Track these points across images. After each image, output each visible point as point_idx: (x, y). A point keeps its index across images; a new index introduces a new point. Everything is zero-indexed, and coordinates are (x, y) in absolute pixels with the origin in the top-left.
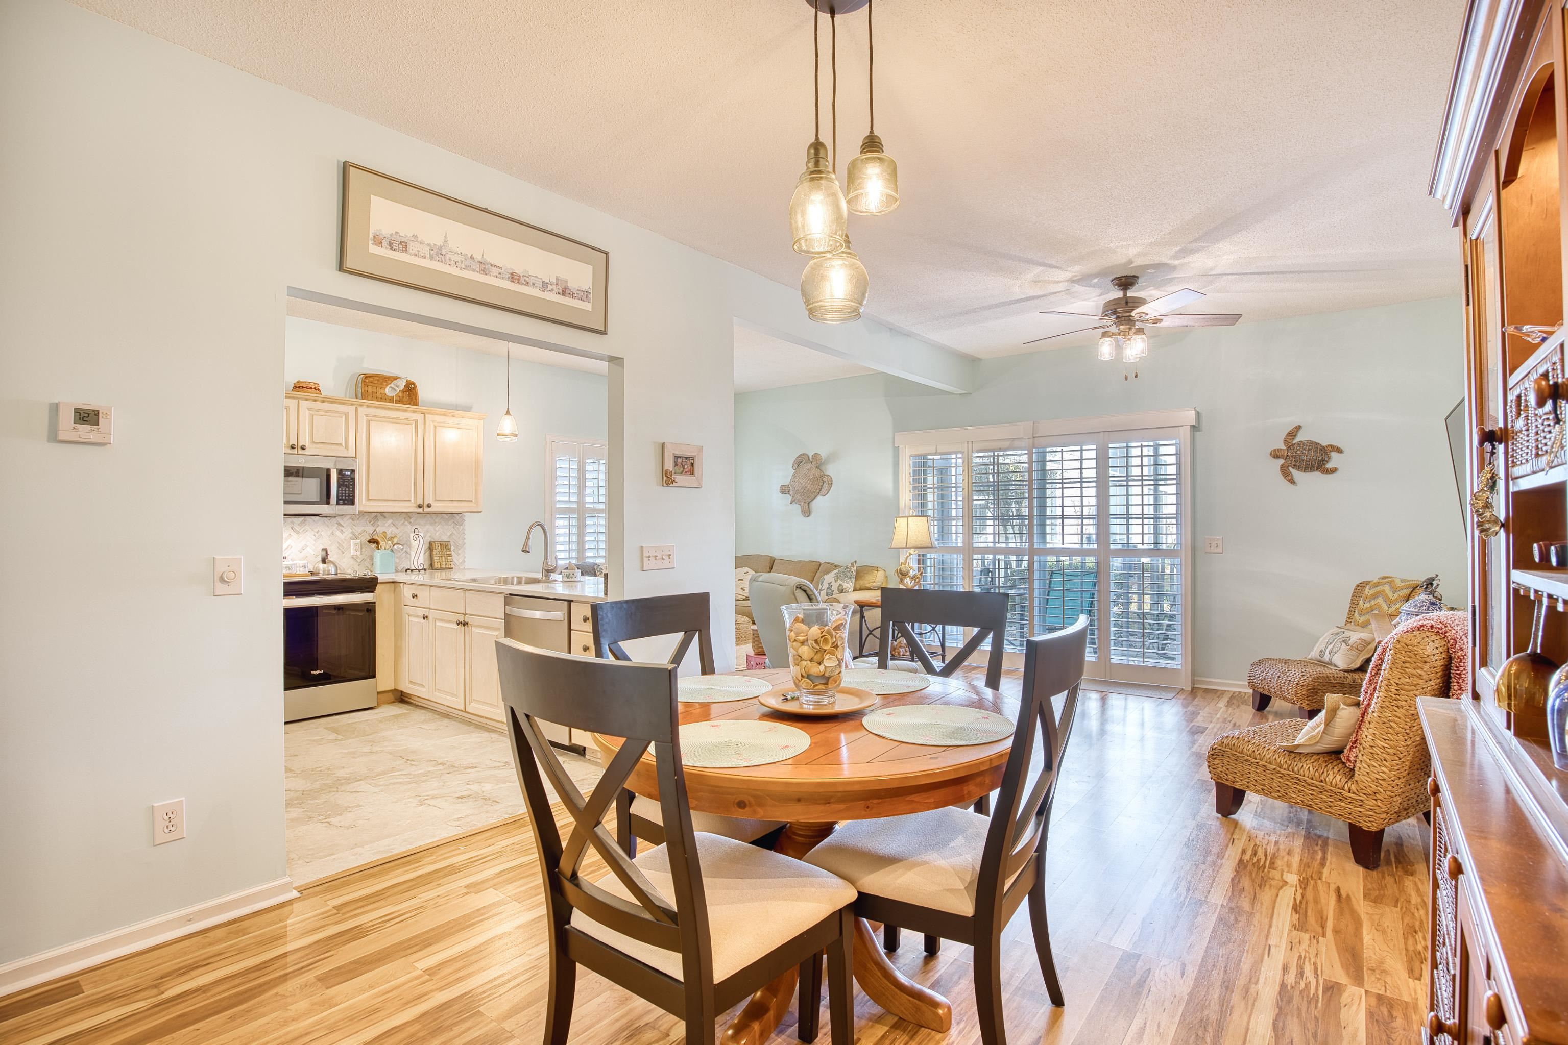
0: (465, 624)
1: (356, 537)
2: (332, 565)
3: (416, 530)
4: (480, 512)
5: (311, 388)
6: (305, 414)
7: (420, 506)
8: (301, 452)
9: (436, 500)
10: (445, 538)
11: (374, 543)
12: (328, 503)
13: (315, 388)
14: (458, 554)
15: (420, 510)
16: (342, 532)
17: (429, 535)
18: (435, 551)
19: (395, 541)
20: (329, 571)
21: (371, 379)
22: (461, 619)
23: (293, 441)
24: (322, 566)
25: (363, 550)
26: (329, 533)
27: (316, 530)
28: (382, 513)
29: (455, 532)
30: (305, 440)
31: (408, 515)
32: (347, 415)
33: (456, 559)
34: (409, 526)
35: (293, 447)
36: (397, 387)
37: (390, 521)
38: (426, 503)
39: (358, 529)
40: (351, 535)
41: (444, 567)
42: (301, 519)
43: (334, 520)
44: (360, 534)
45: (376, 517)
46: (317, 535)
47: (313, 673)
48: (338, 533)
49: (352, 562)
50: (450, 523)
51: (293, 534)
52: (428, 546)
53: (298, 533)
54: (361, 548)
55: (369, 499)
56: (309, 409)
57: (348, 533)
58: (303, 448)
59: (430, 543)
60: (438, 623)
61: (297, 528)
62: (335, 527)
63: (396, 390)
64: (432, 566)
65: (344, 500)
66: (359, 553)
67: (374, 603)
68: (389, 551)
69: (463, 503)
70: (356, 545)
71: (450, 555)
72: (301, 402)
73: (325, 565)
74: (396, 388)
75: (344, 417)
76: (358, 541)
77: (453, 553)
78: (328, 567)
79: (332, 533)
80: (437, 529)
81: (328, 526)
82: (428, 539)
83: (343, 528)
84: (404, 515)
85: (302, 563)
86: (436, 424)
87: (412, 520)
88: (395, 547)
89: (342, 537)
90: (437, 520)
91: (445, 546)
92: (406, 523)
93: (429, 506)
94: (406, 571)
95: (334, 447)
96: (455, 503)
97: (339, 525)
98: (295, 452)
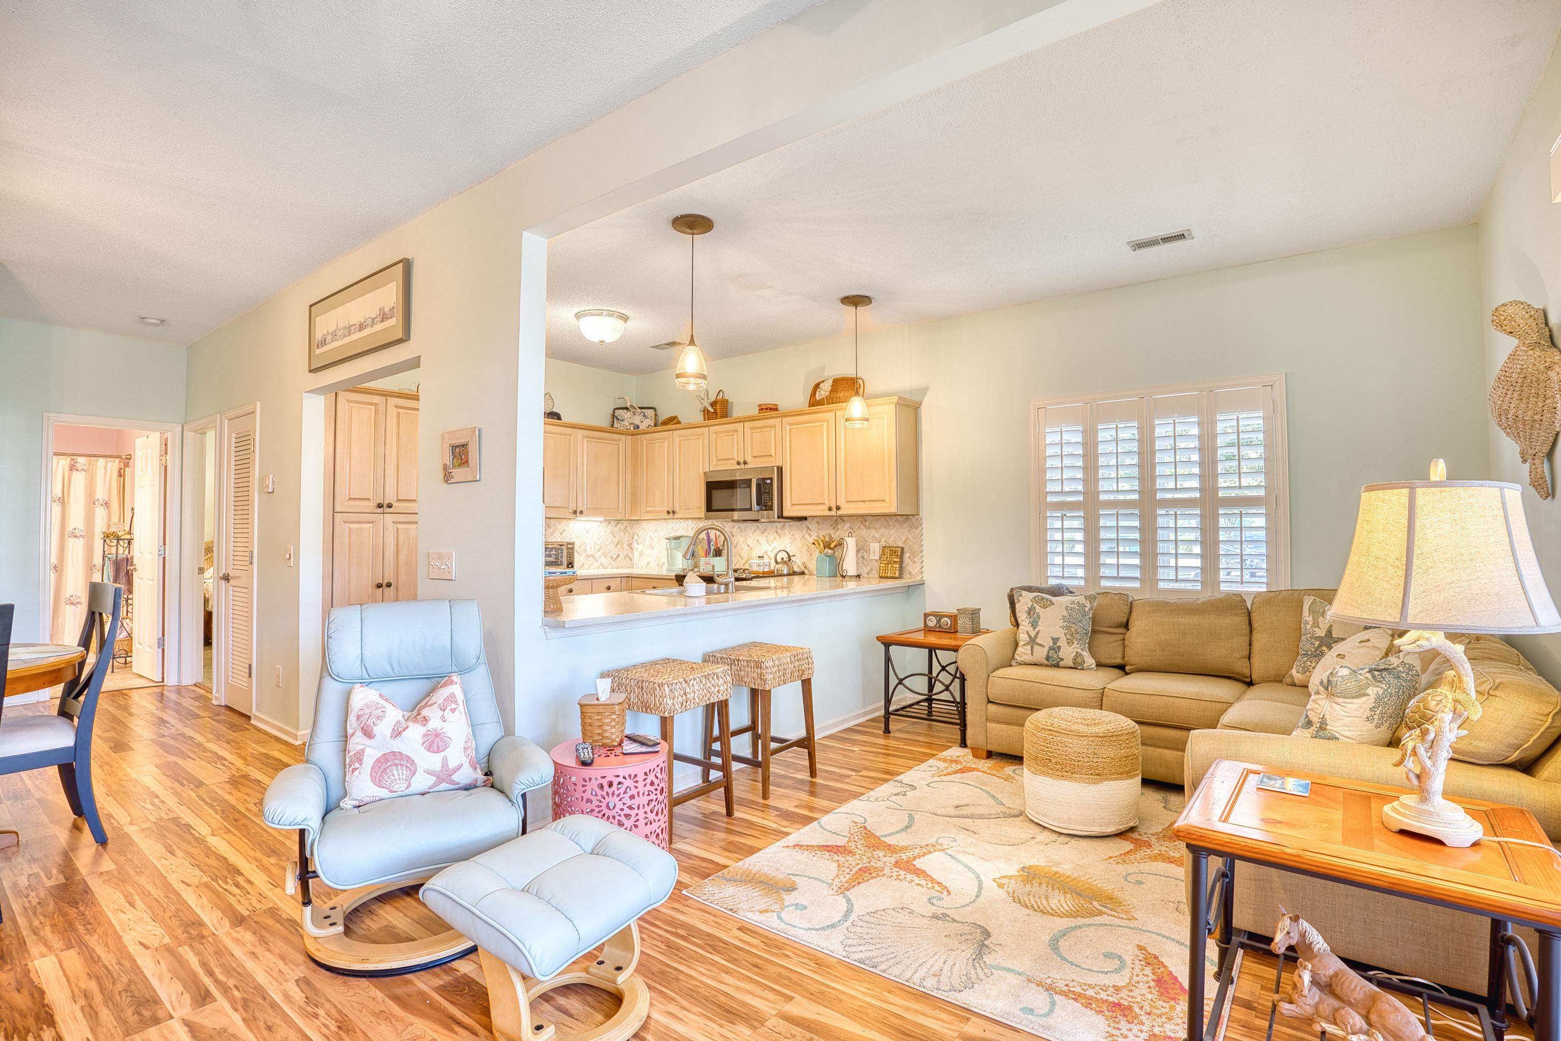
5: (772, 409)
7: (830, 509)
8: (745, 466)
10: (900, 543)
13: (775, 408)
14: (914, 562)
15: (832, 513)
16: (810, 536)
17: (883, 540)
18: (884, 558)
23: (738, 458)
29: (910, 536)
30: (747, 456)
32: (776, 427)
33: (909, 565)
35: (738, 464)
36: (824, 388)
37: (848, 525)
38: (835, 505)
45: (837, 520)
48: (807, 537)
50: (904, 526)
53: (780, 536)
55: (793, 505)
56: (751, 429)
58: (745, 463)
59: (884, 549)
61: (779, 531)
63: (824, 393)
69: (875, 503)
71: (898, 562)
72: (745, 423)
74: (823, 391)
75: (773, 430)
77: (907, 560)
79: (803, 537)
80: (891, 532)
87: (867, 524)
91: (900, 551)
92: (862, 526)
93: (838, 508)
95: (767, 459)
96: (868, 505)
97: (808, 528)
98: (738, 467)
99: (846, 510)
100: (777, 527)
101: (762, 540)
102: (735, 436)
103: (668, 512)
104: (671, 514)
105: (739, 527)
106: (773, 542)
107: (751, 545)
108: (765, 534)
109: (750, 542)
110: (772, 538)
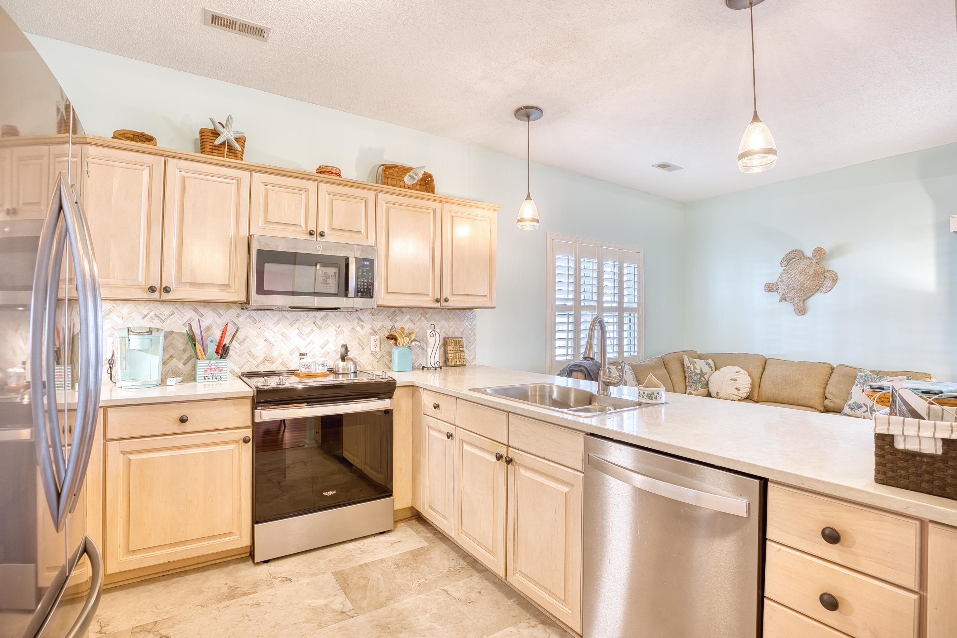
0: (509, 461)
1: (375, 333)
2: (351, 363)
3: (433, 326)
4: (494, 308)
5: (332, 173)
6: (325, 198)
7: (437, 301)
8: (320, 239)
9: (453, 294)
10: (458, 335)
11: (392, 339)
12: (346, 295)
13: (336, 174)
14: (470, 351)
15: (438, 305)
16: (362, 327)
17: (443, 331)
18: (449, 348)
19: (413, 337)
20: (348, 369)
21: (391, 171)
22: (502, 451)
23: (312, 227)
24: (341, 364)
25: (382, 346)
26: (350, 328)
27: (338, 325)
28: (400, 308)
29: (467, 328)
30: (324, 226)
31: (424, 310)
32: (366, 200)
33: (468, 356)
34: (425, 322)
35: (311, 234)
36: (416, 175)
37: (408, 316)
38: (444, 297)
39: (378, 325)
40: (371, 331)
41: (458, 364)
42: (323, 313)
43: (355, 315)
44: (379, 329)
45: (395, 312)
46: (338, 330)
47: (325, 494)
48: (358, 328)
49: (372, 358)
50: (463, 318)
51: (315, 329)
52: (442, 342)
53: (320, 328)
54: (380, 345)
55: (388, 293)
56: (329, 193)
57: (368, 327)
58: (322, 235)
59: (445, 339)
60: (467, 447)
61: (319, 322)
62: (355, 323)
63: (414, 179)
64: (446, 362)
65: (362, 294)
66: (378, 349)
67: (393, 410)
68: (406, 348)
69: (478, 297)
70: (375, 341)
71: (463, 351)
72: (320, 184)
73: (344, 363)
74: (415, 177)
75: (363, 204)
76: (378, 337)
77: (465, 349)
78: (347, 365)
79: (353, 329)
80: (451, 324)
81: (349, 321)
82: (443, 336)
83: (362, 323)
84: (421, 311)
85: (320, 360)
86: (453, 214)
87: (428, 316)
88: (413, 343)
89: (362, 332)
90: (451, 316)
91: (458, 342)
92: (423, 318)
93: (446, 300)
94: (423, 369)
95: (353, 235)
96: (471, 298)
97: (360, 319)
98: (308, 237)
99: (454, 302)
100: (315, 317)
101: (293, 332)
102: (303, 196)
103: (152, 289)
104: (156, 295)
105: (250, 317)
106: (308, 335)
107: (272, 340)
108: (296, 325)
109: (269, 335)
110: (308, 330)
